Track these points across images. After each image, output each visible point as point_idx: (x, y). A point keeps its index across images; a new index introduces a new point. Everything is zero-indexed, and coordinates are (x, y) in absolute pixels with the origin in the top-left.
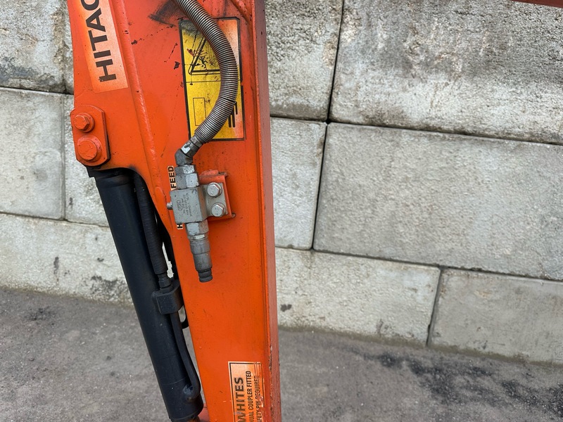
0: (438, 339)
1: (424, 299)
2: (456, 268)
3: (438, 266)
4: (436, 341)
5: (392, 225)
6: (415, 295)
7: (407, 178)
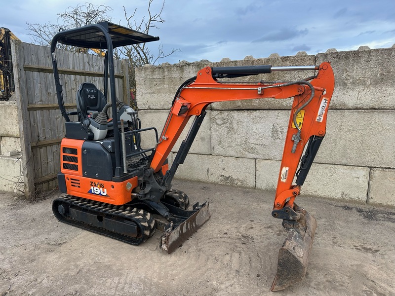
0: (371, 200)
1: (363, 182)
2: (377, 167)
3: (368, 167)
4: (371, 201)
5: (344, 150)
6: (358, 180)
7: (349, 130)
